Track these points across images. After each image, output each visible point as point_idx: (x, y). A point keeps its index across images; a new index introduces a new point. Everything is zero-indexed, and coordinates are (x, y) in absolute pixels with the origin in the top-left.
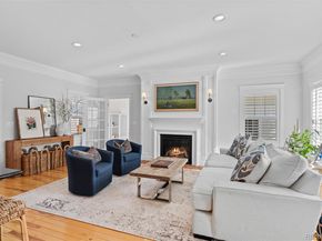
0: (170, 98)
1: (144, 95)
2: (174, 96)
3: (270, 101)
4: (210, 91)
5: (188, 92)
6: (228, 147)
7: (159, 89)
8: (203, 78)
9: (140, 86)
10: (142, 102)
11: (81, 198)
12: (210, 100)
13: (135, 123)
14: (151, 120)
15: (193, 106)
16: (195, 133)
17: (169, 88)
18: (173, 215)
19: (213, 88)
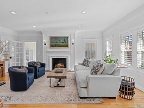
0: (57, 43)
1: (44, 41)
2: (58, 42)
3: (93, 45)
4: (73, 40)
5: (64, 40)
6: (82, 62)
7: (51, 39)
8: (70, 35)
9: (42, 36)
10: (44, 44)
11: (20, 92)
12: (73, 44)
13: (39, 53)
14: (48, 52)
15: (66, 46)
16: (68, 57)
17: (56, 38)
18: (68, 92)
19: (74, 39)
